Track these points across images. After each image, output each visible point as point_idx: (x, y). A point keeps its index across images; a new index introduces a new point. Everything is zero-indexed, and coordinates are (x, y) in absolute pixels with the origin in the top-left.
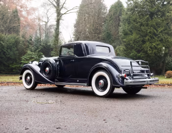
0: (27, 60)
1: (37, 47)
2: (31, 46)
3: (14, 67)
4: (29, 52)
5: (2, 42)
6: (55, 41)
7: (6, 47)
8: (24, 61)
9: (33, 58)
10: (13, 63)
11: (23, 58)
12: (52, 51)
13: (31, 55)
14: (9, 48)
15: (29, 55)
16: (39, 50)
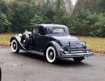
0: (35, 22)
1: (43, 12)
2: (38, 11)
3: (25, 27)
4: (36, 16)
5: (16, 8)
6: (57, 8)
7: (19, 12)
8: (32, 23)
9: (39, 21)
10: (24, 24)
11: (32, 20)
12: (54, 15)
13: (38, 18)
14: (22, 13)
15: (36, 18)
16: (45, 14)
